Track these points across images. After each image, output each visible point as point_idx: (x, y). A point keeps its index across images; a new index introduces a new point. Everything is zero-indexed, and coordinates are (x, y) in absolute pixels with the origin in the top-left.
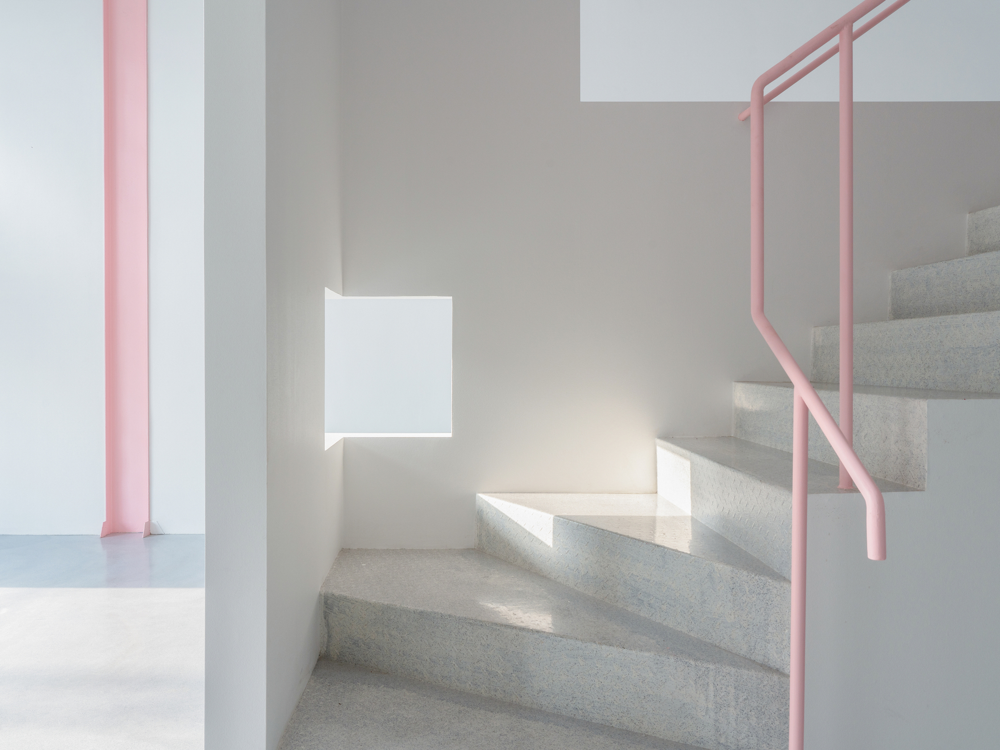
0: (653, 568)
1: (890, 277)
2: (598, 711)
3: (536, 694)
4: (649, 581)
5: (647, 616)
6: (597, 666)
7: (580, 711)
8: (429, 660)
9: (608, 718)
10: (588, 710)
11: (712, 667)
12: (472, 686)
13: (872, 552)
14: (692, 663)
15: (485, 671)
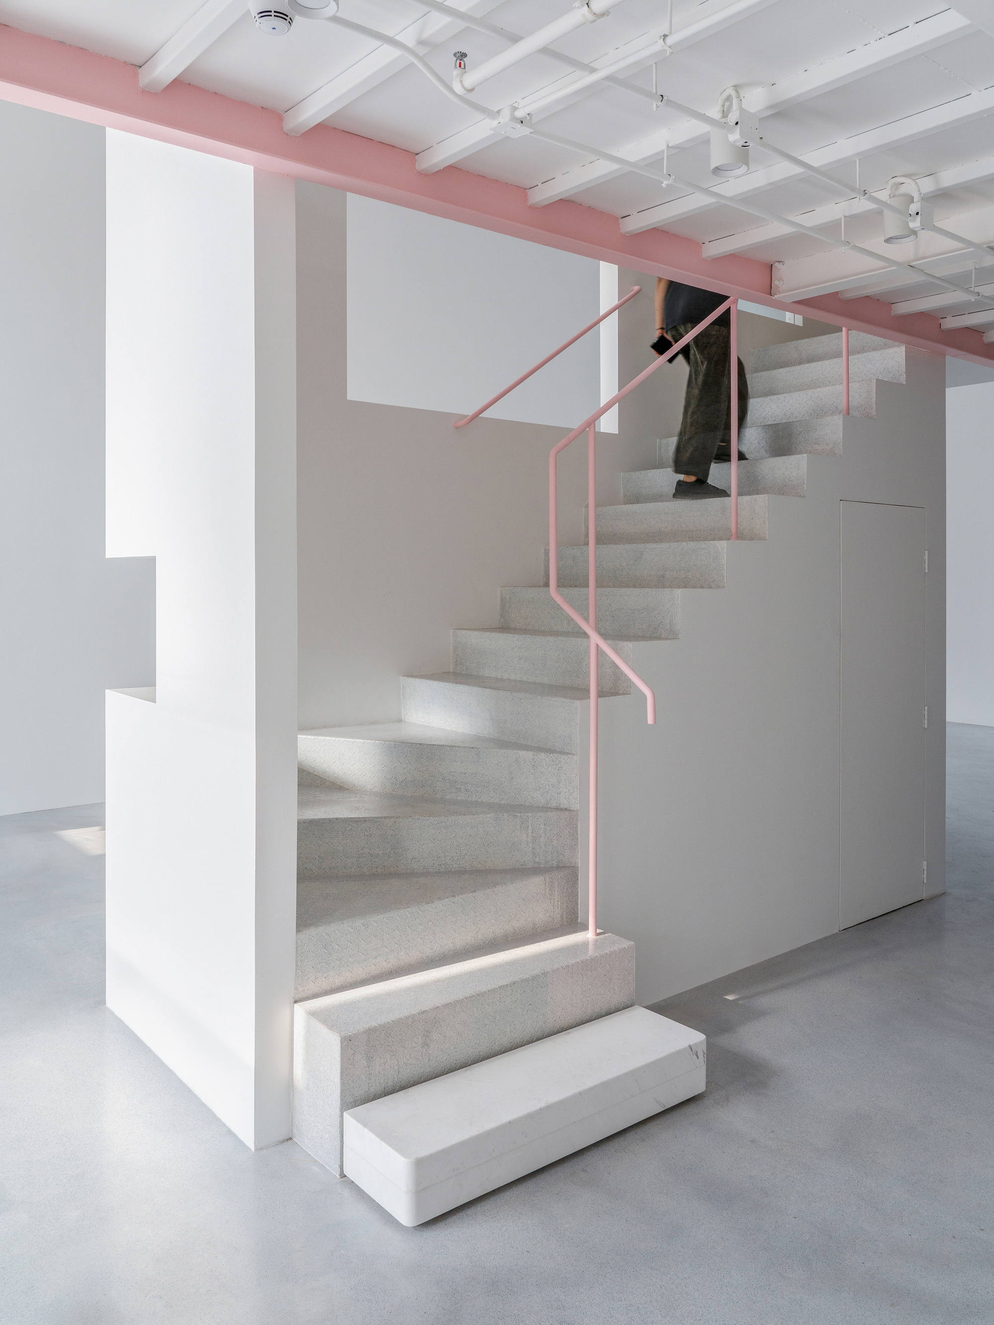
0: (470, 763)
1: (543, 551)
2: (456, 862)
3: (409, 862)
4: (465, 773)
5: (464, 798)
6: (455, 831)
7: (443, 866)
8: (318, 858)
9: (463, 866)
10: (449, 863)
11: (530, 814)
12: (356, 869)
13: (650, 721)
14: (519, 815)
15: (368, 855)
